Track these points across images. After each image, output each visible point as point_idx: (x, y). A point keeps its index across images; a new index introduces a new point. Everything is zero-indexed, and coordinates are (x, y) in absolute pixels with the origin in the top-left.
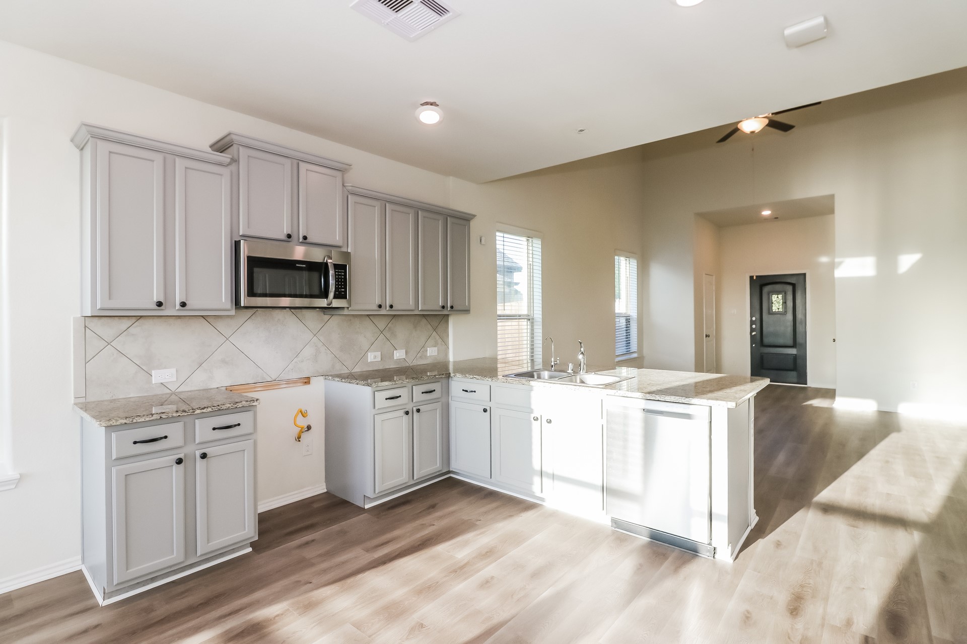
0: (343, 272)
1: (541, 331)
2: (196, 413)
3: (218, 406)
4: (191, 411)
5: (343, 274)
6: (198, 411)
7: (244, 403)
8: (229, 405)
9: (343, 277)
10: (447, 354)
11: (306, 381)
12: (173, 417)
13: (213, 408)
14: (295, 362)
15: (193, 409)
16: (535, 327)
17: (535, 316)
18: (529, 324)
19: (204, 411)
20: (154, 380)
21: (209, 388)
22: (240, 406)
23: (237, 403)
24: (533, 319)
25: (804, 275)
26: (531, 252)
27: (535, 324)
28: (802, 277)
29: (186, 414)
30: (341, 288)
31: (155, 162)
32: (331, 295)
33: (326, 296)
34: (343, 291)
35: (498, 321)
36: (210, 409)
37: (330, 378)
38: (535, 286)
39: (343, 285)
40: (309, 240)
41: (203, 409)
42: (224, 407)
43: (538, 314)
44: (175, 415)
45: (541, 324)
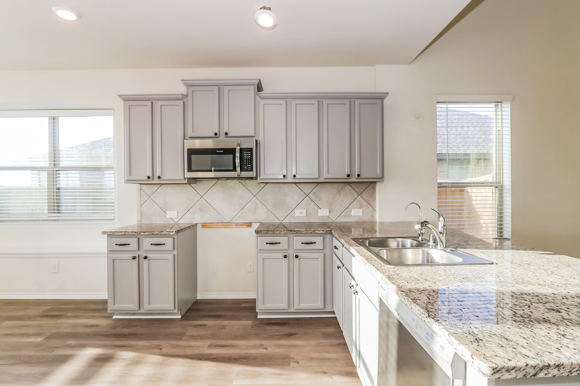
0: (250, 153)
1: (510, 199)
2: (141, 234)
3: (152, 232)
4: (139, 233)
5: (250, 154)
6: (142, 234)
7: (165, 232)
8: (157, 233)
9: (249, 157)
10: (373, 215)
11: (248, 225)
12: (130, 235)
13: (149, 233)
14: (242, 213)
15: (139, 232)
16: (504, 195)
17: (505, 183)
18: (497, 191)
19: (145, 233)
20: (168, 216)
21: (193, 223)
22: (164, 234)
23: (162, 232)
24: (502, 186)
26: (500, 117)
27: (504, 191)
29: (136, 234)
30: (249, 164)
31: (147, 106)
32: (238, 169)
33: (234, 169)
34: (250, 167)
36: (147, 233)
38: (504, 152)
39: (250, 162)
40: (229, 135)
41: (145, 232)
42: (155, 233)
43: (507, 182)
44: (131, 233)
45: (510, 191)
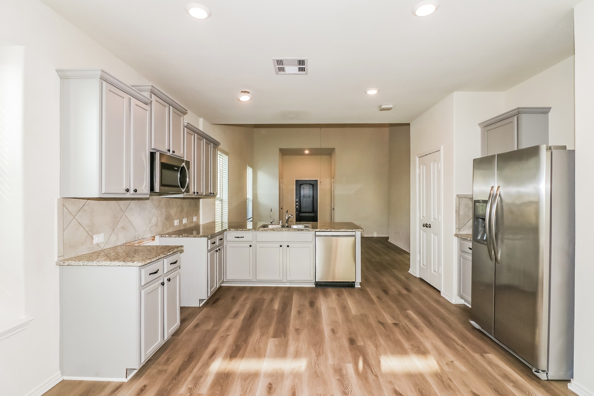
1: (227, 207)
10: (199, 220)
11: (153, 238)
14: (150, 227)
16: (223, 205)
18: (220, 203)
20: (95, 242)
21: (117, 245)
24: (222, 200)
25: (317, 180)
27: (223, 203)
28: (316, 181)
31: (125, 99)
35: (216, 201)
37: (167, 236)
38: (224, 181)
40: (174, 153)
43: (225, 197)
45: (227, 203)
